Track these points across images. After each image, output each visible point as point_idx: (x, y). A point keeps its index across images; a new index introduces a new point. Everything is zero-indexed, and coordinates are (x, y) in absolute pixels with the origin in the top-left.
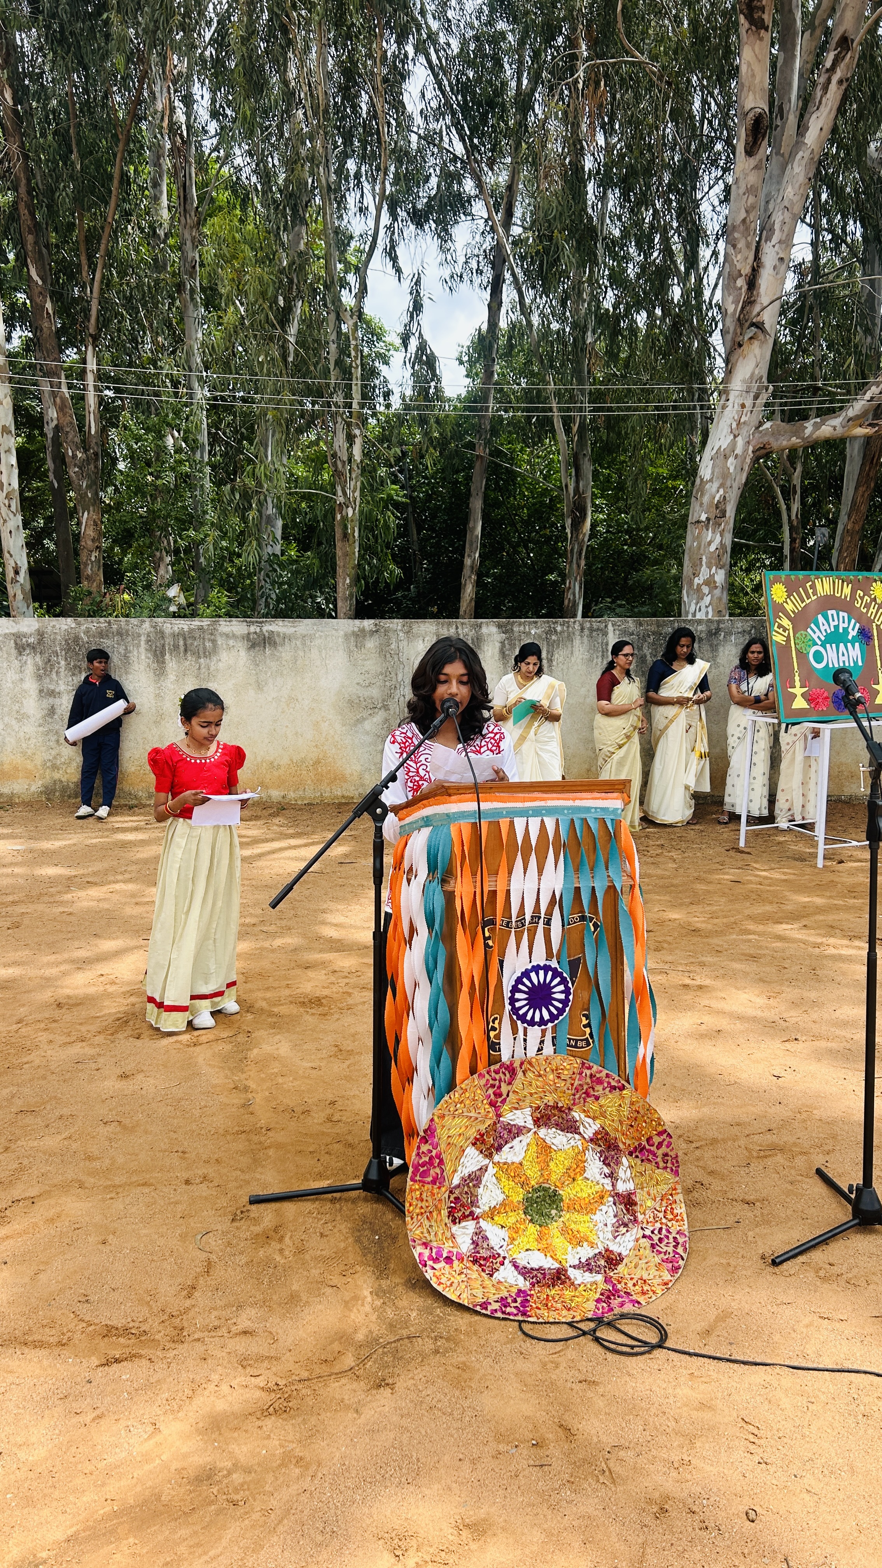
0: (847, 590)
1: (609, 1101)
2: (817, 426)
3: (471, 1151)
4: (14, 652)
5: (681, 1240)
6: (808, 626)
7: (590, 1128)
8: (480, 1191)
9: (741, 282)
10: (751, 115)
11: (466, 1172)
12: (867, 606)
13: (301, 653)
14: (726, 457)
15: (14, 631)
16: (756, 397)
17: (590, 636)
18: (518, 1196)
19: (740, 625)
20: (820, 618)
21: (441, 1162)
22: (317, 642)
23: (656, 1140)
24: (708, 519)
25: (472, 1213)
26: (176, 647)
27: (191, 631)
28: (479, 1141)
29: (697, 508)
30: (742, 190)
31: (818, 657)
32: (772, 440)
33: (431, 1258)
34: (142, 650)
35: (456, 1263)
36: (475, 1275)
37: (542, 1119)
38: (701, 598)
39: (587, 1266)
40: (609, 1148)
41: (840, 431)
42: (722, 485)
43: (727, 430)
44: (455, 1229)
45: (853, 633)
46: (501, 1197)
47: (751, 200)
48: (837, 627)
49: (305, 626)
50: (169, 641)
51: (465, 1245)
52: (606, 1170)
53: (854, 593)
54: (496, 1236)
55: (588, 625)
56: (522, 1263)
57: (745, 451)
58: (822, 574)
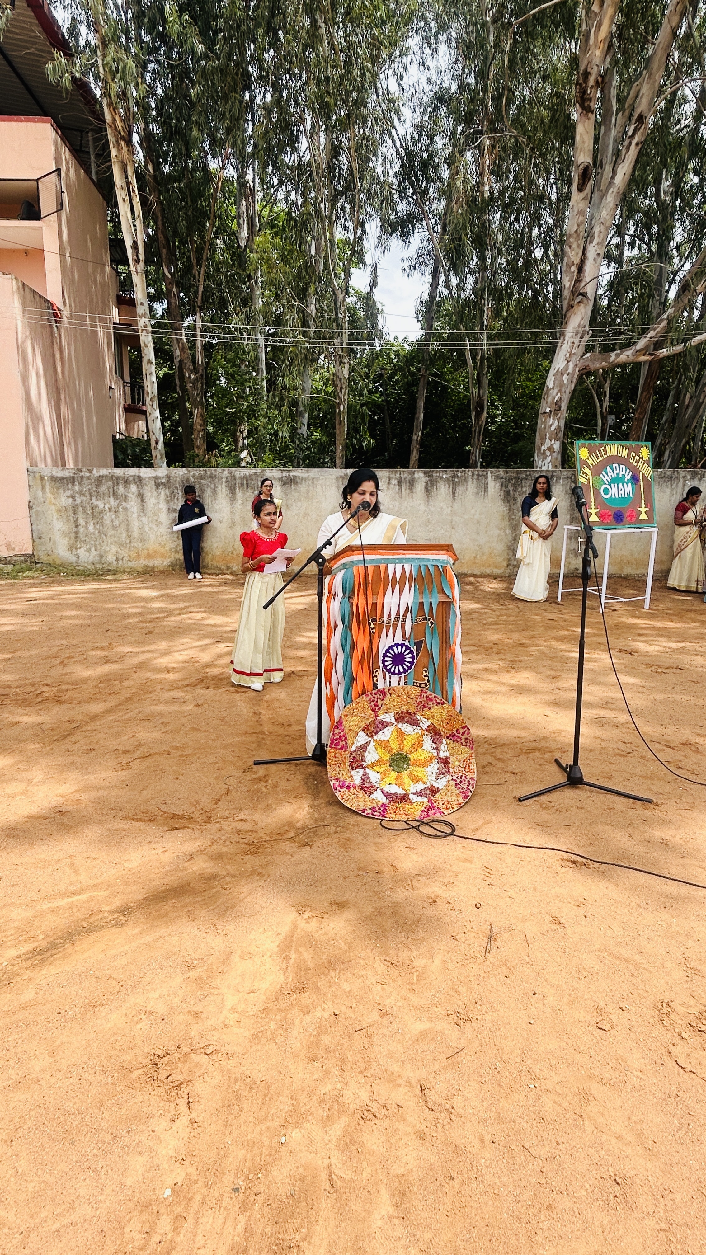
0: (625, 452)
1: (436, 710)
2: (618, 356)
3: (361, 734)
4: (154, 487)
5: (471, 782)
6: (601, 473)
7: (426, 724)
8: (366, 754)
9: (574, 269)
10: (581, 167)
11: (359, 744)
12: (637, 462)
13: (311, 488)
14: (562, 374)
15: (154, 475)
16: (582, 337)
17: (478, 479)
18: (387, 757)
19: (565, 473)
20: (608, 468)
21: (346, 738)
22: (320, 482)
23: (461, 731)
24: (551, 411)
25: (362, 765)
26: (242, 484)
27: (250, 475)
28: (366, 729)
29: (545, 404)
30: (576, 213)
31: (606, 491)
32: (590, 364)
33: (339, 786)
34: (224, 486)
35: (352, 789)
36: (361, 795)
37: (400, 718)
38: (545, 458)
39: (420, 794)
40: (436, 734)
41: (631, 358)
42: (560, 391)
43: (563, 358)
44: (353, 772)
45: (628, 478)
46: (377, 758)
47: (581, 218)
48: (618, 474)
49: (314, 472)
50: (238, 481)
51: (357, 781)
52: (434, 746)
53: (629, 454)
54: (374, 776)
55: (476, 473)
56: (386, 790)
57: (574, 370)
58: (610, 442)
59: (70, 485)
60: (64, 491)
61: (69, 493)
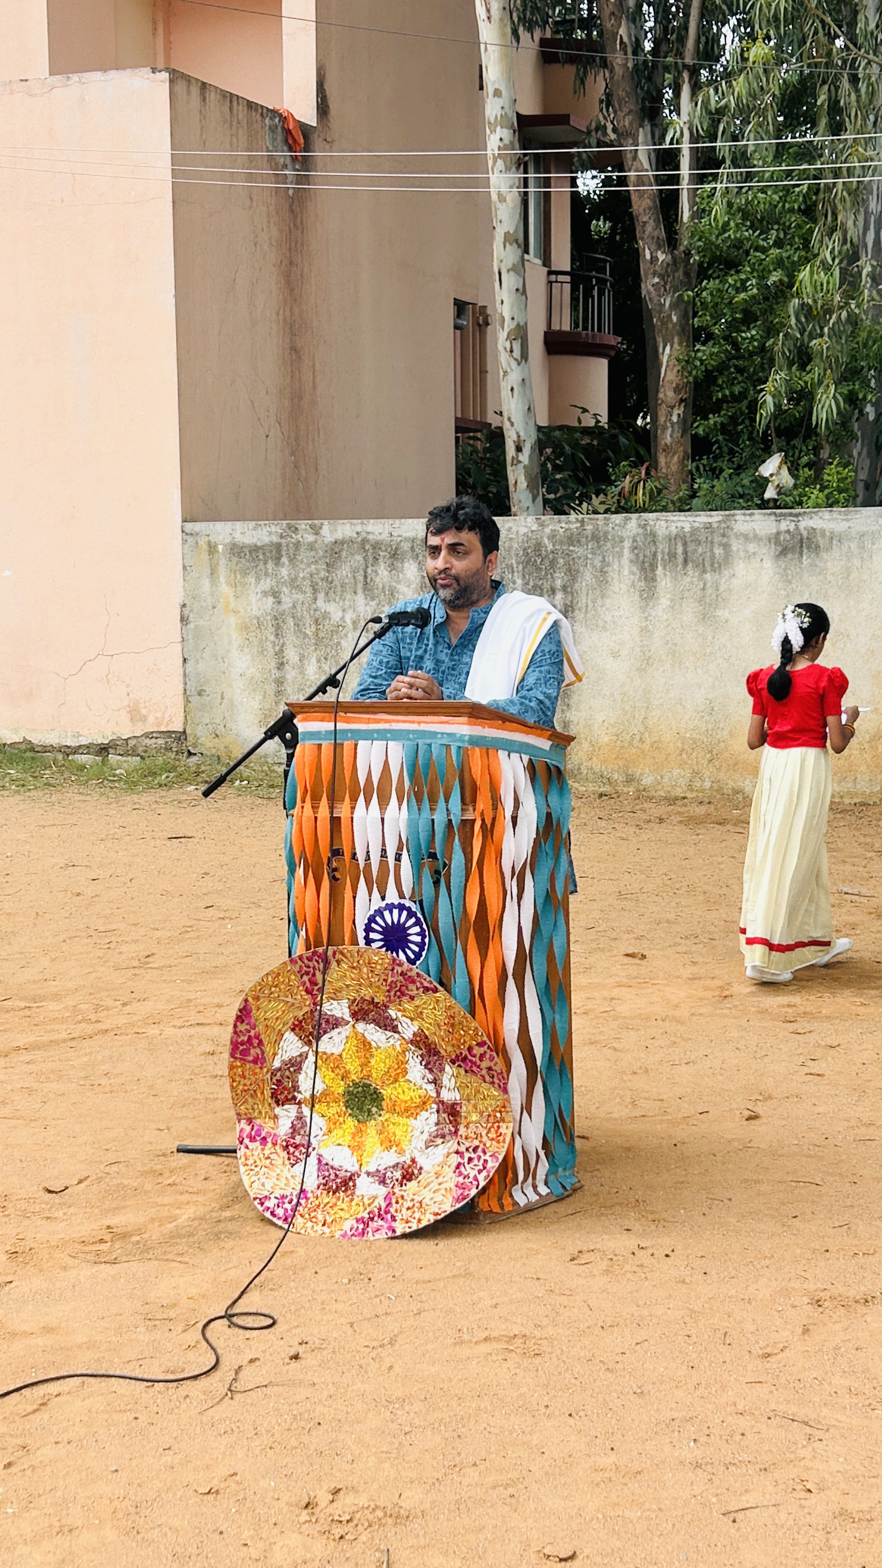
1: (424, 1002)
3: (289, 1036)
7: (409, 1029)
8: (301, 1077)
11: (286, 1057)
18: (342, 1088)
21: (261, 1043)
23: (478, 1051)
25: (293, 1098)
28: (297, 1027)
33: (249, 1136)
37: (360, 1013)
40: (429, 1051)
44: (277, 1110)
46: (321, 1086)
51: (283, 1128)
52: (430, 1077)
59: (270, 566)
60: (258, 579)
61: (266, 584)
